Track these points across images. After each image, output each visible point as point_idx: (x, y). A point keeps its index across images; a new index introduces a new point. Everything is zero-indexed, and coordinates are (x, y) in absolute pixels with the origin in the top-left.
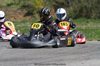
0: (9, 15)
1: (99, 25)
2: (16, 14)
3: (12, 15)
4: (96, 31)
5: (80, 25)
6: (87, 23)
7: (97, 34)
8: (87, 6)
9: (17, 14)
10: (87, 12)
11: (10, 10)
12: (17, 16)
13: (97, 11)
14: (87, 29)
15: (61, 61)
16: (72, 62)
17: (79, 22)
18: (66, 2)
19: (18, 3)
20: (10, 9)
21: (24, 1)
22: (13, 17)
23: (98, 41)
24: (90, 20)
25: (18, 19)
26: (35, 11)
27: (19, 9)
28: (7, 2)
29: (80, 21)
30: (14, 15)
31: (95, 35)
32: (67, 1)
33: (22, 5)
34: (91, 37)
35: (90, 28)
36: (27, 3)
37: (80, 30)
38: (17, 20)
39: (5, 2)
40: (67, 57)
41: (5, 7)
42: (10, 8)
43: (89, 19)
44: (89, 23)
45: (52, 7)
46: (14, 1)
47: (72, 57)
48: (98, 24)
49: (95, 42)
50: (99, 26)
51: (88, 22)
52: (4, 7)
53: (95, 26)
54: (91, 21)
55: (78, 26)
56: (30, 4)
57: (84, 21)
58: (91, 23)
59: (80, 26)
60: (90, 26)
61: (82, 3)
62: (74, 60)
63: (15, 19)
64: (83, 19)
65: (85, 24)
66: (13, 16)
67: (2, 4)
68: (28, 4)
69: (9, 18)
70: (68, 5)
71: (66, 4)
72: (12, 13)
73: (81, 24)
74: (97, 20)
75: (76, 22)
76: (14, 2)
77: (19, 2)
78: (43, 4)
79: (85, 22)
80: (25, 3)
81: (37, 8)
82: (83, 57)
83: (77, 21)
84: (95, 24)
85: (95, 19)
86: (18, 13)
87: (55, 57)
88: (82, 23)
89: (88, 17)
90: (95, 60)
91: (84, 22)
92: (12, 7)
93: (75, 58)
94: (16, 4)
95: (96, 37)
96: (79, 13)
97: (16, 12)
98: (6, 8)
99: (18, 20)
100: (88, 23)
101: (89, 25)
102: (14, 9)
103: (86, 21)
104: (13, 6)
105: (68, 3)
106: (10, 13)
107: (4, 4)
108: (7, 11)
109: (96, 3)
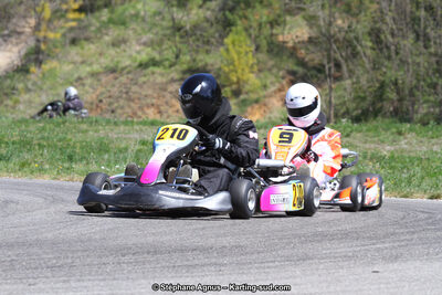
0: (139, 99)
1: (437, 144)
2: (164, 97)
3: (149, 101)
4: (425, 163)
5: (374, 142)
6: (397, 137)
7: (428, 174)
8: (400, 82)
9: (168, 96)
10: (401, 100)
11: (144, 83)
12: (167, 103)
13: (432, 98)
14: (396, 155)
15: (304, 260)
16: (342, 268)
17: (371, 134)
18: (332, 65)
19: (174, 60)
20: (144, 79)
21: (191, 56)
22: (153, 105)
23: (431, 198)
24: (408, 125)
25: (170, 111)
26: (227, 89)
27: (173, 81)
28: (134, 54)
29: (376, 128)
30: (158, 98)
31: (423, 178)
32: (335, 60)
33: (185, 67)
34: (409, 182)
35: (406, 155)
36: (201, 61)
37: (371, 159)
38: (165, 115)
39: (130, 56)
40: (323, 249)
41: (128, 73)
42: (145, 76)
43: (404, 124)
44: (405, 138)
45: (283, 78)
46: (160, 53)
47: (343, 248)
48: (434, 141)
49: (420, 200)
50: (435, 148)
51: (400, 133)
52: (125, 71)
53: (424, 148)
54: (411, 130)
55: (367, 146)
56: (212, 65)
57: (386, 130)
58: (409, 136)
59: (372, 146)
60: (406, 146)
61: (384, 70)
62: (347, 258)
63: (160, 112)
64: (387, 121)
65: (391, 137)
66: (154, 101)
67: (118, 62)
68: (206, 65)
69: (141, 108)
70: (338, 74)
71: (330, 69)
72: (150, 92)
73: (376, 139)
74: (431, 130)
75: (360, 132)
76: (157, 57)
77: (177, 57)
78: (256, 68)
79: (393, 133)
80: (194, 60)
81: (235, 79)
82: (378, 250)
83: (365, 128)
84: (424, 139)
85: (425, 124)
86: (171, 93)
87: (284, 248)
88: (381, 138)
89: (402, 115)
90: (418, 263)
91: (389, 133)
92: (153, 73)
93: (350, 254)
94: (167, 63)
95: (424, 184)
96: (373, 104)
97: (165, 90)
98: (130, 76)
99: (168, 117)
100: (402, 138)
101: (403, 144)
102: (159, 79)
103: (394, 130)
104: (156, 69)
105: (338, 66)
106: (144, 93)
107: (128, 63)
108: (136, 84)
109: (431, 71)
